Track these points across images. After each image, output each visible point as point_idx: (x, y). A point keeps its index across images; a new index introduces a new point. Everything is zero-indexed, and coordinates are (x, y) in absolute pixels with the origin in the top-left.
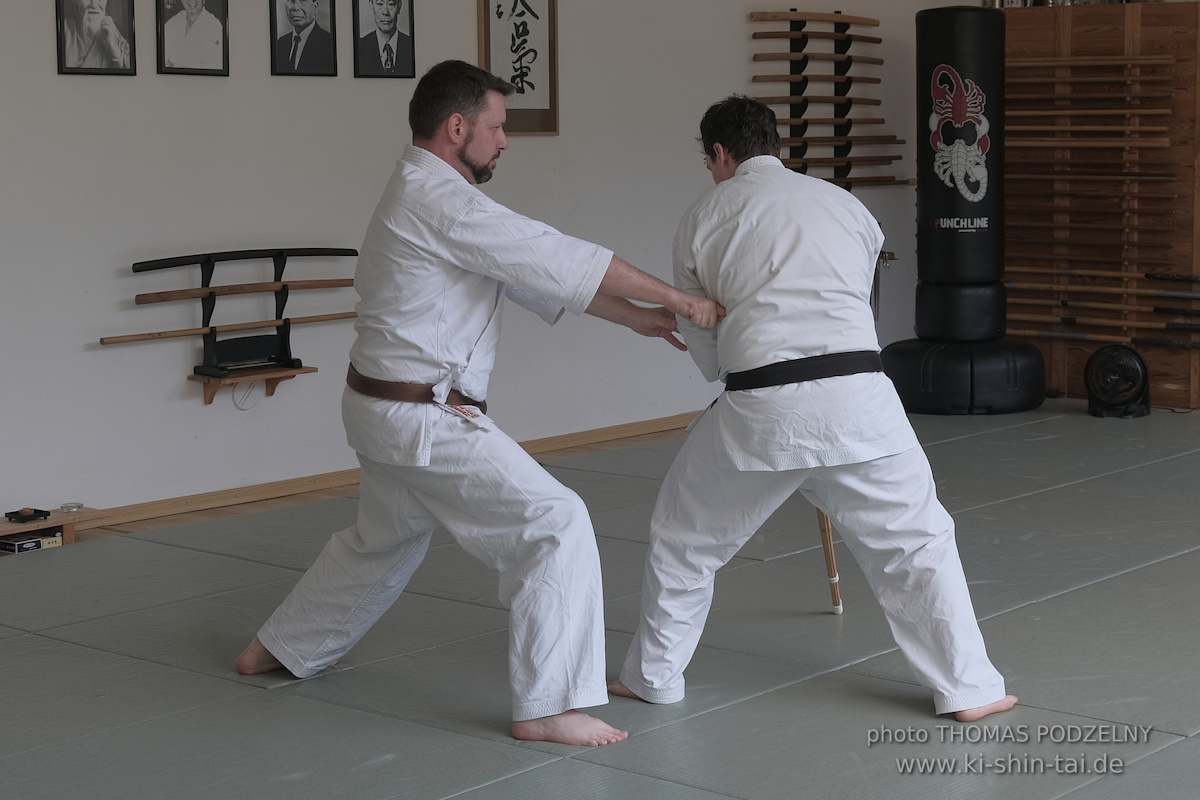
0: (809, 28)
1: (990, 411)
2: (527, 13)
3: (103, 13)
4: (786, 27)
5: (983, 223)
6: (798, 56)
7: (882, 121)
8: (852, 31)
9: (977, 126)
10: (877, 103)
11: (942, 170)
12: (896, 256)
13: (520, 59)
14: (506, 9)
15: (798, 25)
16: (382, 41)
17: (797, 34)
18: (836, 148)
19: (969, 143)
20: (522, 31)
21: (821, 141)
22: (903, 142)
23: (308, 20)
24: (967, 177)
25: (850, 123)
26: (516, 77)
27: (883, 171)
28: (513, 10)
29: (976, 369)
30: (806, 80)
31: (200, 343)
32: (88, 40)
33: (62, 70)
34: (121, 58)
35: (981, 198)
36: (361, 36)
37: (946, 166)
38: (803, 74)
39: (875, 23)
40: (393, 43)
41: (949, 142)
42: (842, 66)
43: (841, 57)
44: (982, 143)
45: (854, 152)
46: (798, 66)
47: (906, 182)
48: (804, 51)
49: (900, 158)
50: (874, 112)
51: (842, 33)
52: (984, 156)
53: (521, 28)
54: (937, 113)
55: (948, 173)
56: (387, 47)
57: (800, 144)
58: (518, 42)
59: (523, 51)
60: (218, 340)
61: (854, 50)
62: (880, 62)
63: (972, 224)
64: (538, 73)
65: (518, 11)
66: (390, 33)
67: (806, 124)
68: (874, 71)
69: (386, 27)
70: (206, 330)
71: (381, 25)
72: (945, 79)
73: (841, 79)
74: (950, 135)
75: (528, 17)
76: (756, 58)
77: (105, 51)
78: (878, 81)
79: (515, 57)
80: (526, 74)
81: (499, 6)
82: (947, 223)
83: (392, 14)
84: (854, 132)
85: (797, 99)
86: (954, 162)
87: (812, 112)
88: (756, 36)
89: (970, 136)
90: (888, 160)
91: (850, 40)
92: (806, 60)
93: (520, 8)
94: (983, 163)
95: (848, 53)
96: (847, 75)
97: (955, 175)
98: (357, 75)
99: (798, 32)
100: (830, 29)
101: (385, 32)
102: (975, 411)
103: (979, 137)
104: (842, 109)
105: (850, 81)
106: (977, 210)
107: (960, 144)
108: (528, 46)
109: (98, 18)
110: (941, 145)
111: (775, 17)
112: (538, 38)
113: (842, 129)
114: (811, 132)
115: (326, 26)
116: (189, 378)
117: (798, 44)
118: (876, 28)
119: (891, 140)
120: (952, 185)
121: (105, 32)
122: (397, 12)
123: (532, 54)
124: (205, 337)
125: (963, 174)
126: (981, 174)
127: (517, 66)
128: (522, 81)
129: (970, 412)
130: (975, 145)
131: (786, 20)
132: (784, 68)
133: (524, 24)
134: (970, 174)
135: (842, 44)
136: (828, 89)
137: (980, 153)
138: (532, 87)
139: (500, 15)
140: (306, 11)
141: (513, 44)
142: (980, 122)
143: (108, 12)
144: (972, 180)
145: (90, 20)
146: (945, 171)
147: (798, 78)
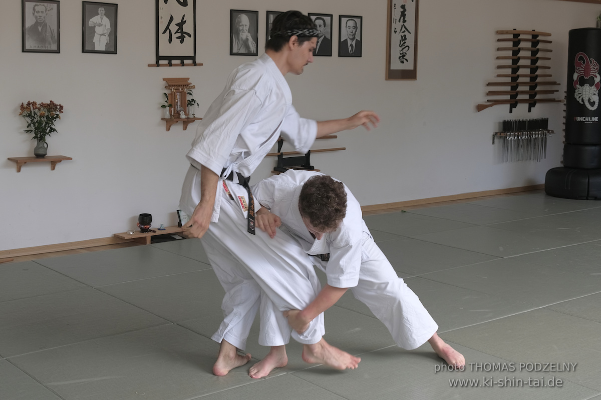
0: (521, 37)
1: (596, 199)
2: (406, 31)
3: (247, 32)
4: (511, 37)
5: (596, 119)
6: (516, 48)
7: (551, 76)
8: (539, 38)
9: (595, 78)
10: (549, 68)
11: (578, 96)
12: (554, 132)
13: (403, 49)
14: (398, 30)
15: (516, 36)
16: (349, 42)
17: (516, 40)
18: (530, 86)
19: (591, 85)
20: (404, 38)
21: (524, 84)
22: (560, 84)
23: (322, 35)
24: (589, 100)
25: (537, 76)
26: (401, 57)
27: (550, 96)
28: (401, 30)
29: (590, 181)
30: (519, 58)
31: (277, 158)
32: (241, 42)
33: (232, 54)
34: (253, 49)
35: (595, 109)
36: (342, 40)
37: (580, 95)
38: (518, 55)
39: (549, 35)
40: (354, 43)
41: (582, 85)
42: (534, 53)
43: (534, 49)
44: (597, 86)
45: (538, 88)
46: (516, 53)
47: (560, 101)
48: (519, 46)
49: (558, 91)
50: (547, 72)
51: (535, 39)
52: (597, 91)
53: (403, 38)
54: (577, 72)
55: (581, 98)
56: (351, 45)
57: (515, 85)
58: (402, 43)
59: (404, 47)
60: (283, 157)
61: (540, 46)
62: (551, 51)
63: (591, 119)
64: (410, 55)
65: (403, 31)
66: (353, 39)
67: (518, 76)
68: (548, 55)
69: (351, 37)
70: (279, 154)
71: (349, 36)
72: (581, 58)
73: (534, 58)
74: (582, 82)
75: (406, 33)
76: (498, 49)
77: (247, 47)
78: (550, 59)
79: (401, 49)
80: (405, 56)
81: (395, 29)
82: (579, 119)
83: (354, 32)
84: (538, 80)
85: (514, 66)
86: (584, 93)
87: (521, 71)
88: (499, 40)
89: (591, 82)
90: (552, 92)
91: (538, 41)
92: (519, 50)
93: (404, 29)
94: (597, 94)
95: (537, 47)
96: (537, 56)
97: (584, 99)
98: (339, 56)
99: (516, 38)
100: (530, 37)
101: (351, 39)
102: (589, 198)
103: (596, 83)
104: (534, 70)
105: (538, 59)
106: (594, 114)
107: (587, 86)
108: (406, 45)
109: (245, 34)
110: (578, 86)
111: (507, 32)
112: (410, 41)
113: (533, 79)
114: (520, 80)
115: (328, 37)
116: (272, 172)
117: (516, 43)
118: (549, 37)
119: (554, 83)
120: (582, 103)
121: (247, 39)
122: (356, 31)
123: (407, 48)
124: (279, 156)
125: (587, 99)
126: (596, 99)
127: (401, 52)
128: (403, 58)
129: (587, 199)
130: (594, 86)
131: (512, 33)
132: (510, 53)
133: (405, 36)
134: (591, 98)
135: (535, 43)
136: (528, 62)
137: (596, 90)
138: (407, 60)
139: (395, 32)
140: (321, 31)
141: (400, 44)
142: (596, 77)
143: (249, 32)
144: (591, 101)
145: (242, 35)
146: (579, 97)
147: (515, 57)
